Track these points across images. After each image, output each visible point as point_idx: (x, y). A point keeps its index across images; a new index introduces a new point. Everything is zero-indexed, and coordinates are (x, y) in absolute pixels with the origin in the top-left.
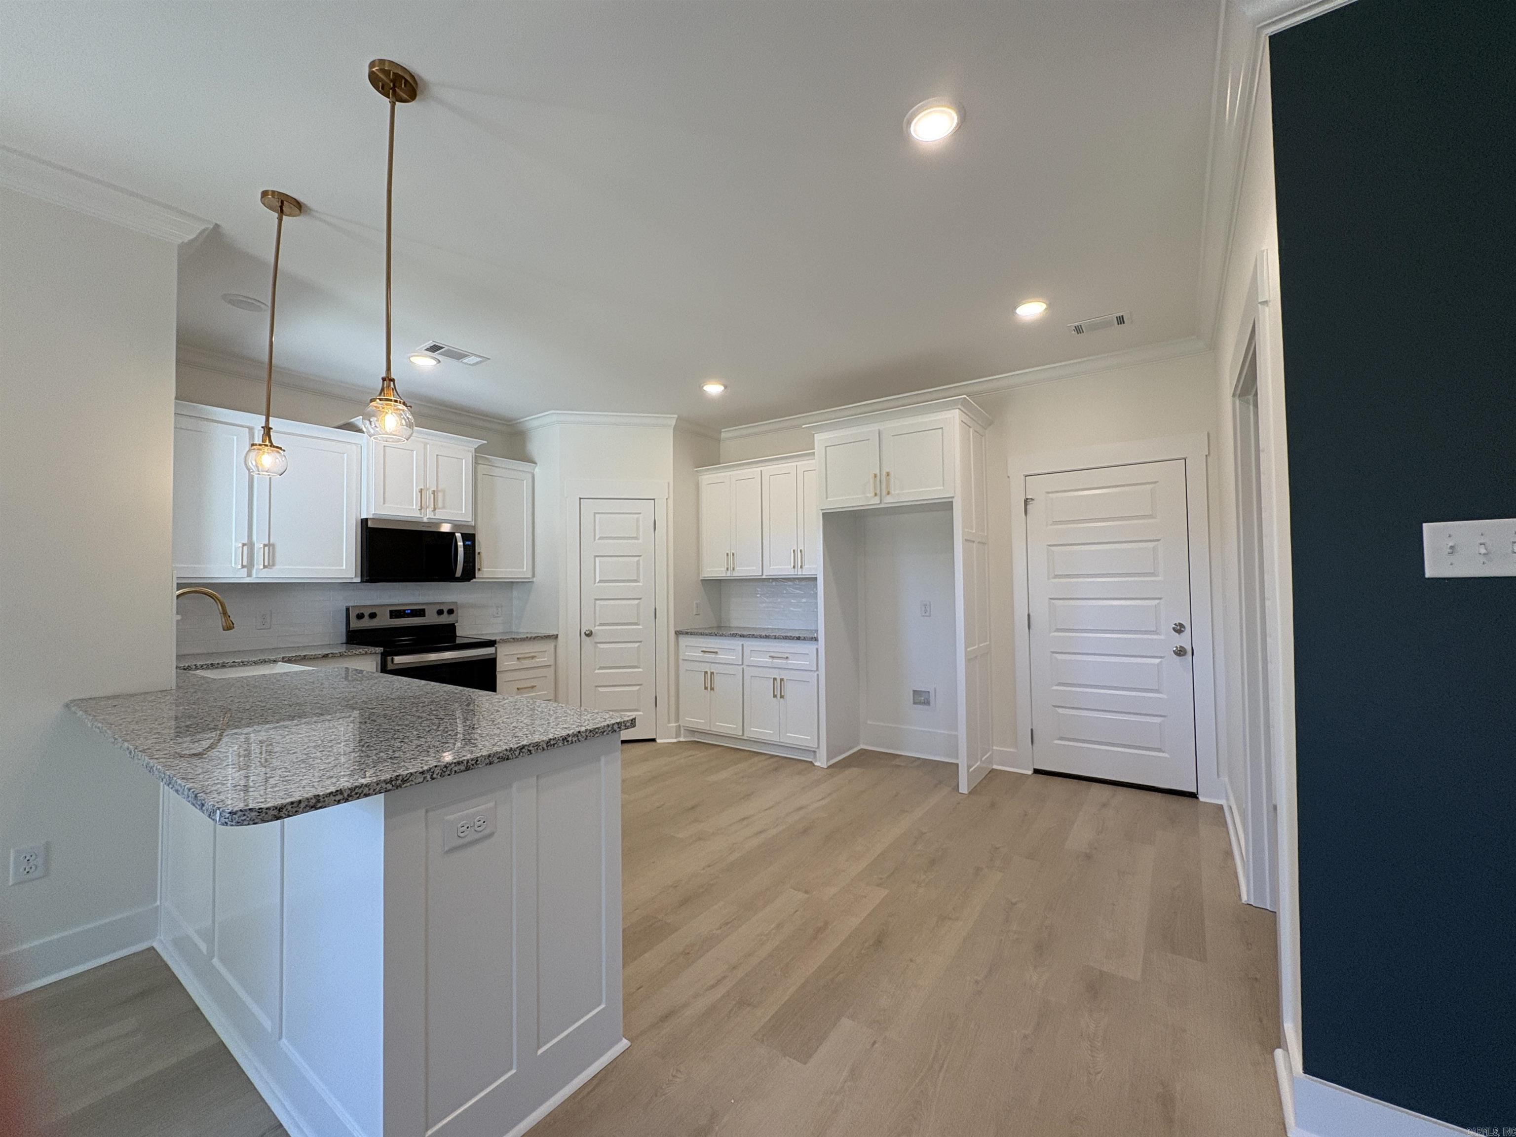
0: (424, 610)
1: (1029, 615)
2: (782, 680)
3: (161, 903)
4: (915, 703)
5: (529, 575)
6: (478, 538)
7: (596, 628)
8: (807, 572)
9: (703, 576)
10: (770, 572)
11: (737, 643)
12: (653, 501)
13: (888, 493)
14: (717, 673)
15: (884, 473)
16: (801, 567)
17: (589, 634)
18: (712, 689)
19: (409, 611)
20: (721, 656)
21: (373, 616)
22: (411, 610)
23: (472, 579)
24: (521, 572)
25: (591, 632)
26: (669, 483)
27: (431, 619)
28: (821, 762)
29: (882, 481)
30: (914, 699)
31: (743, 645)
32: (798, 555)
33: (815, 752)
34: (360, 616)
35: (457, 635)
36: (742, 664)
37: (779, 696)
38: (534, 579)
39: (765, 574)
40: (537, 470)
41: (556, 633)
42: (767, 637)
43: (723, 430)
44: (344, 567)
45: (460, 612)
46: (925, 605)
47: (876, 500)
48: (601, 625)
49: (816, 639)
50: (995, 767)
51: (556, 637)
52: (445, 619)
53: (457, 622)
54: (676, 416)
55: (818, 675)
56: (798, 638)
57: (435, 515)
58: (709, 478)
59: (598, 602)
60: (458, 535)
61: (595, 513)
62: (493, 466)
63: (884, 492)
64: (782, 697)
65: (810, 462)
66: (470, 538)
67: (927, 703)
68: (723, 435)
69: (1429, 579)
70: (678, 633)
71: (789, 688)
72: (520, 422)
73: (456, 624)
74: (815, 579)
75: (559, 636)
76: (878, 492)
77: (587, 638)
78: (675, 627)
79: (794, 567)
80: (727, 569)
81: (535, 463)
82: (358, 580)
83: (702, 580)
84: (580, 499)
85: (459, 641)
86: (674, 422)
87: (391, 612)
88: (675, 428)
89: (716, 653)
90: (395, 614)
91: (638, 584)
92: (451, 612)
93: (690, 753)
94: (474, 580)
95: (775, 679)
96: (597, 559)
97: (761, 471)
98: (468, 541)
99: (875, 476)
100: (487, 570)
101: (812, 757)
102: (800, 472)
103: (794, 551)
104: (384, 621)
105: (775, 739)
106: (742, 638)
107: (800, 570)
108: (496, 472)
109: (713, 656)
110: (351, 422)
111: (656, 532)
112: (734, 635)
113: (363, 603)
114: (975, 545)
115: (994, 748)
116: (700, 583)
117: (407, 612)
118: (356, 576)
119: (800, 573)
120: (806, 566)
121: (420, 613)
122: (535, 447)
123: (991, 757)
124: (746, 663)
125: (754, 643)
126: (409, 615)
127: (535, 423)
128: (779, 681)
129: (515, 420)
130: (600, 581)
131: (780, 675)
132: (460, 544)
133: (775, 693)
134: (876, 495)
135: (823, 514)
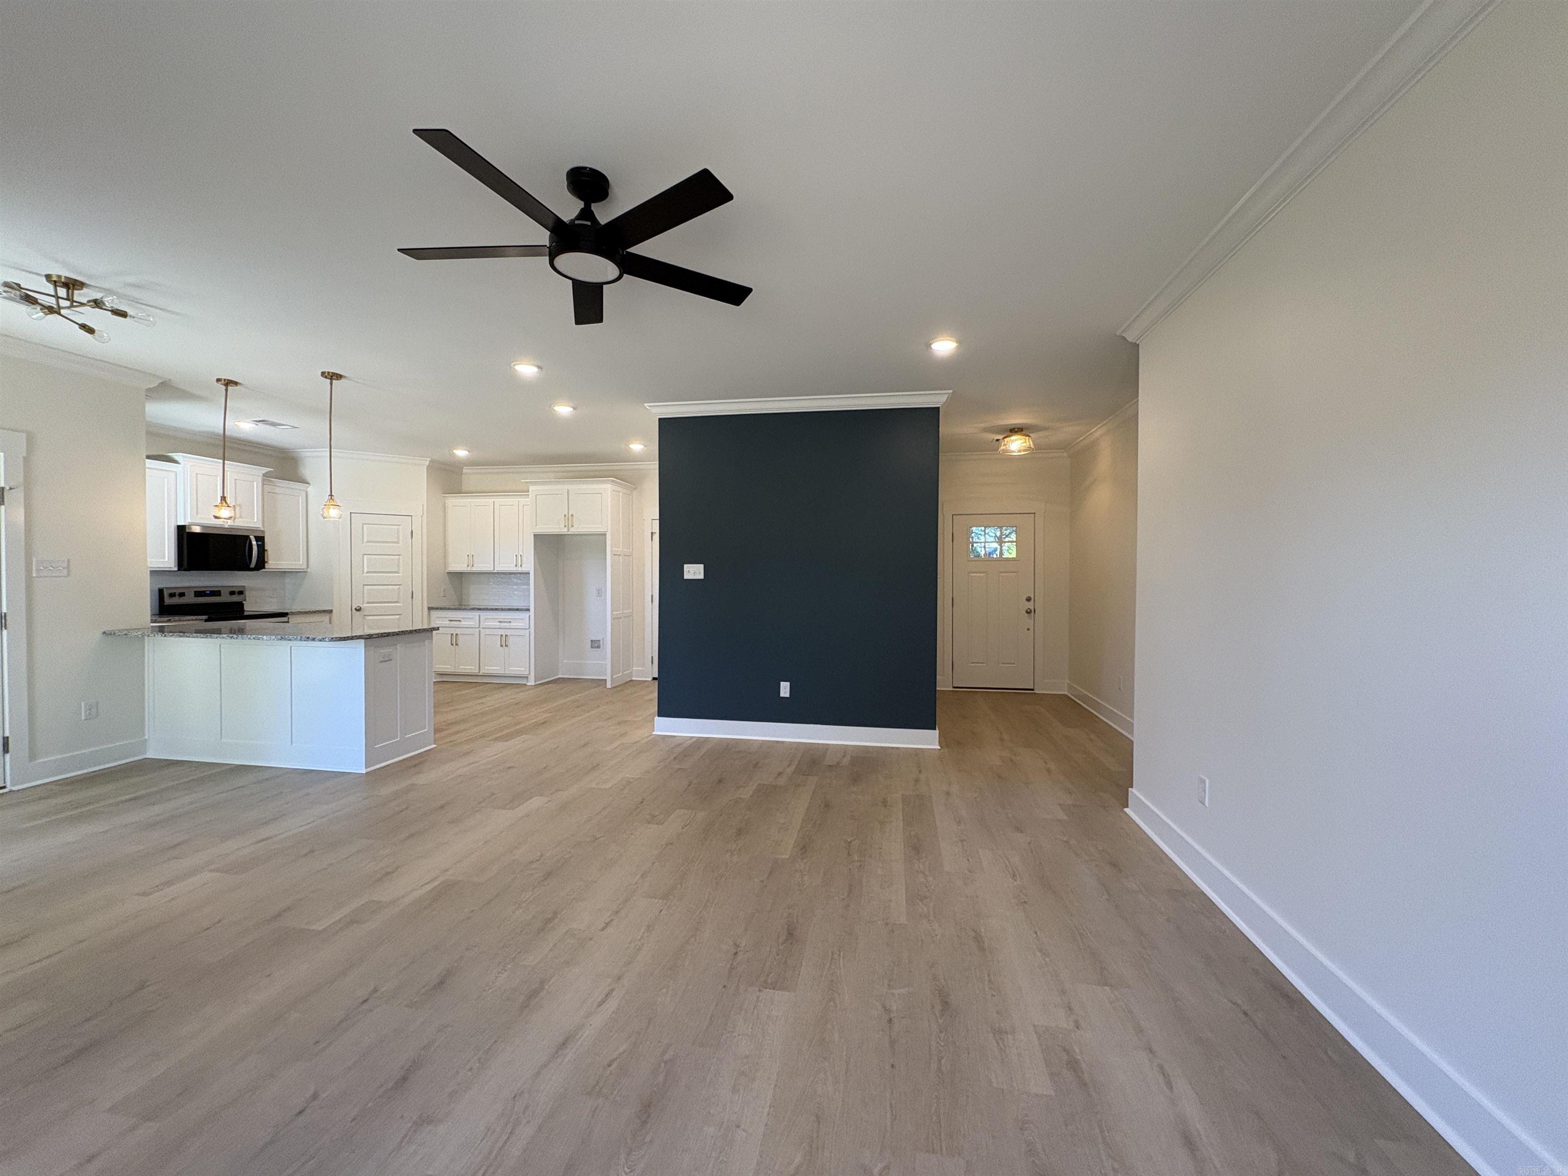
0: (220, 591)
1: (652, 596)
2: (506, 636)
3: (149, 737)
4: (592, 647)
5: (305, 567)
6: (266, 540)
7: (365, 605)
8: (524, 569)
9: (449, 569)
10: (498, 569)
11: (476, 614)
12: (410, 517)
13: (572, 526)
14: (460, 634)
15: (570, 515)
16: (521, 566)
17: (358, 610)
18: (457, 645)
19: (208, 592)
20: (463, 623)
21: (182, 595)
22: (210, 591)
23: (262, 569)
24: (300, 564)
25: (361, 608)
26: (423, 505)
27: (225, 598)
28: (531, 682)
29: (569, 519)
30: (591, 645)
31: (479, 615)
32: (519, 558)
33: (527, 677)
34: (172, 595)
35: (245, 609)
36: (479, 628)
37: (504, 645)
38: (309, 570)
39: (496, 569)
40: (310, 489)
41: (330, 609)
42: (496, 609)
43: (465, 468)
44: (166, 560)
45: (247, 593)
46: (599, 590)
47: (566, 530)
48: (368, 603)
49: (528, 610)
50: (633, 679)
51: (331, 611)
52: (235, 598)
53: (245, 600)
54: (429, 459)
55: (530, 632)
56: (517, 610)
57: (234, 523)
58: (454, 502)
59: (365, 587)
60: (252, 537)
61: (363, 524)
62: (275, 486)
63: (570, 525)
64: (506, 646)
65: (527, 499)
66: (261, 539)
67: (598, 647)
68: (464, 471)
69: (686, 580)
70: (430, 609)
71: (511, 640)
72: (293, 452)
73: (244, 602)
74: (529, 573)
75: (333, 611)
76: (567, 524)
77: (358, 612)
78: (428, 604)
79: (516, 566)
80: (468, 566)
81: (309, 484)
82: (176, 569)
83: (448, 573)
84: (351, 513)
85: (246, 613)
86: (428, 463)
87: (195, 592)
88: (429, 468)
89: (460, 621)
90: (199, 594)
91: (399, 575)
92: (241, 593)
93: (440, 686)
94: (263, 570)
95: (502, 635)
96: (365, 556)
97: (494, 502)
98: (260, 541)
99: (565, 516)
100: (272, 563)
101: (526, 681)
102: (521, 506)
103: (516, 555)
104: (190, 599)
105: (502, 672)
106: (479, 611)
107: (520, 567)
108: (278, 490)
109: (458, 623)
110: (168, 456)
111: (413, 539)
112: (473, 609)
113: (173, 585)
114: (621, 557)
115: (634, 668)
116: (447, 574)
117: (207, 592)
118: (175, 566)
119: (520, 569)
120: (524, 565)
121: (217, 593)
122: (307, 471)
123: (631, 673)
124: (481, 626)
125: (488, 614)
126: (208, 595)
127: (308, 454)
128: (504, 636)
129: (288, 449)
130: (368, 572)
131: (505, 632)
132: (254, 543)
133: (502, 644)
134: (565, 526)
135: (534, 535)
